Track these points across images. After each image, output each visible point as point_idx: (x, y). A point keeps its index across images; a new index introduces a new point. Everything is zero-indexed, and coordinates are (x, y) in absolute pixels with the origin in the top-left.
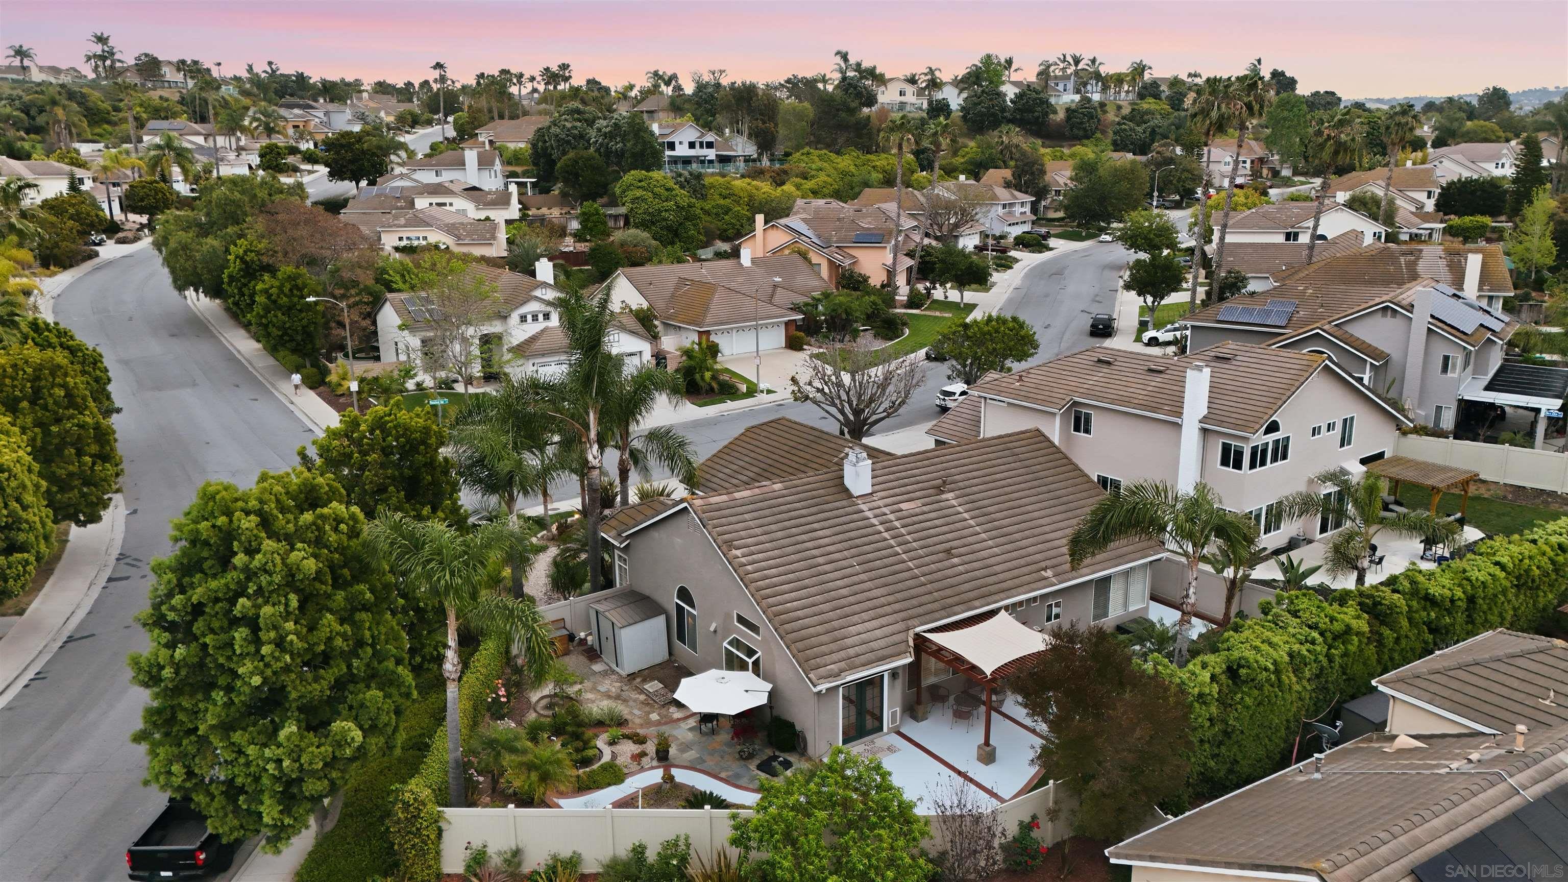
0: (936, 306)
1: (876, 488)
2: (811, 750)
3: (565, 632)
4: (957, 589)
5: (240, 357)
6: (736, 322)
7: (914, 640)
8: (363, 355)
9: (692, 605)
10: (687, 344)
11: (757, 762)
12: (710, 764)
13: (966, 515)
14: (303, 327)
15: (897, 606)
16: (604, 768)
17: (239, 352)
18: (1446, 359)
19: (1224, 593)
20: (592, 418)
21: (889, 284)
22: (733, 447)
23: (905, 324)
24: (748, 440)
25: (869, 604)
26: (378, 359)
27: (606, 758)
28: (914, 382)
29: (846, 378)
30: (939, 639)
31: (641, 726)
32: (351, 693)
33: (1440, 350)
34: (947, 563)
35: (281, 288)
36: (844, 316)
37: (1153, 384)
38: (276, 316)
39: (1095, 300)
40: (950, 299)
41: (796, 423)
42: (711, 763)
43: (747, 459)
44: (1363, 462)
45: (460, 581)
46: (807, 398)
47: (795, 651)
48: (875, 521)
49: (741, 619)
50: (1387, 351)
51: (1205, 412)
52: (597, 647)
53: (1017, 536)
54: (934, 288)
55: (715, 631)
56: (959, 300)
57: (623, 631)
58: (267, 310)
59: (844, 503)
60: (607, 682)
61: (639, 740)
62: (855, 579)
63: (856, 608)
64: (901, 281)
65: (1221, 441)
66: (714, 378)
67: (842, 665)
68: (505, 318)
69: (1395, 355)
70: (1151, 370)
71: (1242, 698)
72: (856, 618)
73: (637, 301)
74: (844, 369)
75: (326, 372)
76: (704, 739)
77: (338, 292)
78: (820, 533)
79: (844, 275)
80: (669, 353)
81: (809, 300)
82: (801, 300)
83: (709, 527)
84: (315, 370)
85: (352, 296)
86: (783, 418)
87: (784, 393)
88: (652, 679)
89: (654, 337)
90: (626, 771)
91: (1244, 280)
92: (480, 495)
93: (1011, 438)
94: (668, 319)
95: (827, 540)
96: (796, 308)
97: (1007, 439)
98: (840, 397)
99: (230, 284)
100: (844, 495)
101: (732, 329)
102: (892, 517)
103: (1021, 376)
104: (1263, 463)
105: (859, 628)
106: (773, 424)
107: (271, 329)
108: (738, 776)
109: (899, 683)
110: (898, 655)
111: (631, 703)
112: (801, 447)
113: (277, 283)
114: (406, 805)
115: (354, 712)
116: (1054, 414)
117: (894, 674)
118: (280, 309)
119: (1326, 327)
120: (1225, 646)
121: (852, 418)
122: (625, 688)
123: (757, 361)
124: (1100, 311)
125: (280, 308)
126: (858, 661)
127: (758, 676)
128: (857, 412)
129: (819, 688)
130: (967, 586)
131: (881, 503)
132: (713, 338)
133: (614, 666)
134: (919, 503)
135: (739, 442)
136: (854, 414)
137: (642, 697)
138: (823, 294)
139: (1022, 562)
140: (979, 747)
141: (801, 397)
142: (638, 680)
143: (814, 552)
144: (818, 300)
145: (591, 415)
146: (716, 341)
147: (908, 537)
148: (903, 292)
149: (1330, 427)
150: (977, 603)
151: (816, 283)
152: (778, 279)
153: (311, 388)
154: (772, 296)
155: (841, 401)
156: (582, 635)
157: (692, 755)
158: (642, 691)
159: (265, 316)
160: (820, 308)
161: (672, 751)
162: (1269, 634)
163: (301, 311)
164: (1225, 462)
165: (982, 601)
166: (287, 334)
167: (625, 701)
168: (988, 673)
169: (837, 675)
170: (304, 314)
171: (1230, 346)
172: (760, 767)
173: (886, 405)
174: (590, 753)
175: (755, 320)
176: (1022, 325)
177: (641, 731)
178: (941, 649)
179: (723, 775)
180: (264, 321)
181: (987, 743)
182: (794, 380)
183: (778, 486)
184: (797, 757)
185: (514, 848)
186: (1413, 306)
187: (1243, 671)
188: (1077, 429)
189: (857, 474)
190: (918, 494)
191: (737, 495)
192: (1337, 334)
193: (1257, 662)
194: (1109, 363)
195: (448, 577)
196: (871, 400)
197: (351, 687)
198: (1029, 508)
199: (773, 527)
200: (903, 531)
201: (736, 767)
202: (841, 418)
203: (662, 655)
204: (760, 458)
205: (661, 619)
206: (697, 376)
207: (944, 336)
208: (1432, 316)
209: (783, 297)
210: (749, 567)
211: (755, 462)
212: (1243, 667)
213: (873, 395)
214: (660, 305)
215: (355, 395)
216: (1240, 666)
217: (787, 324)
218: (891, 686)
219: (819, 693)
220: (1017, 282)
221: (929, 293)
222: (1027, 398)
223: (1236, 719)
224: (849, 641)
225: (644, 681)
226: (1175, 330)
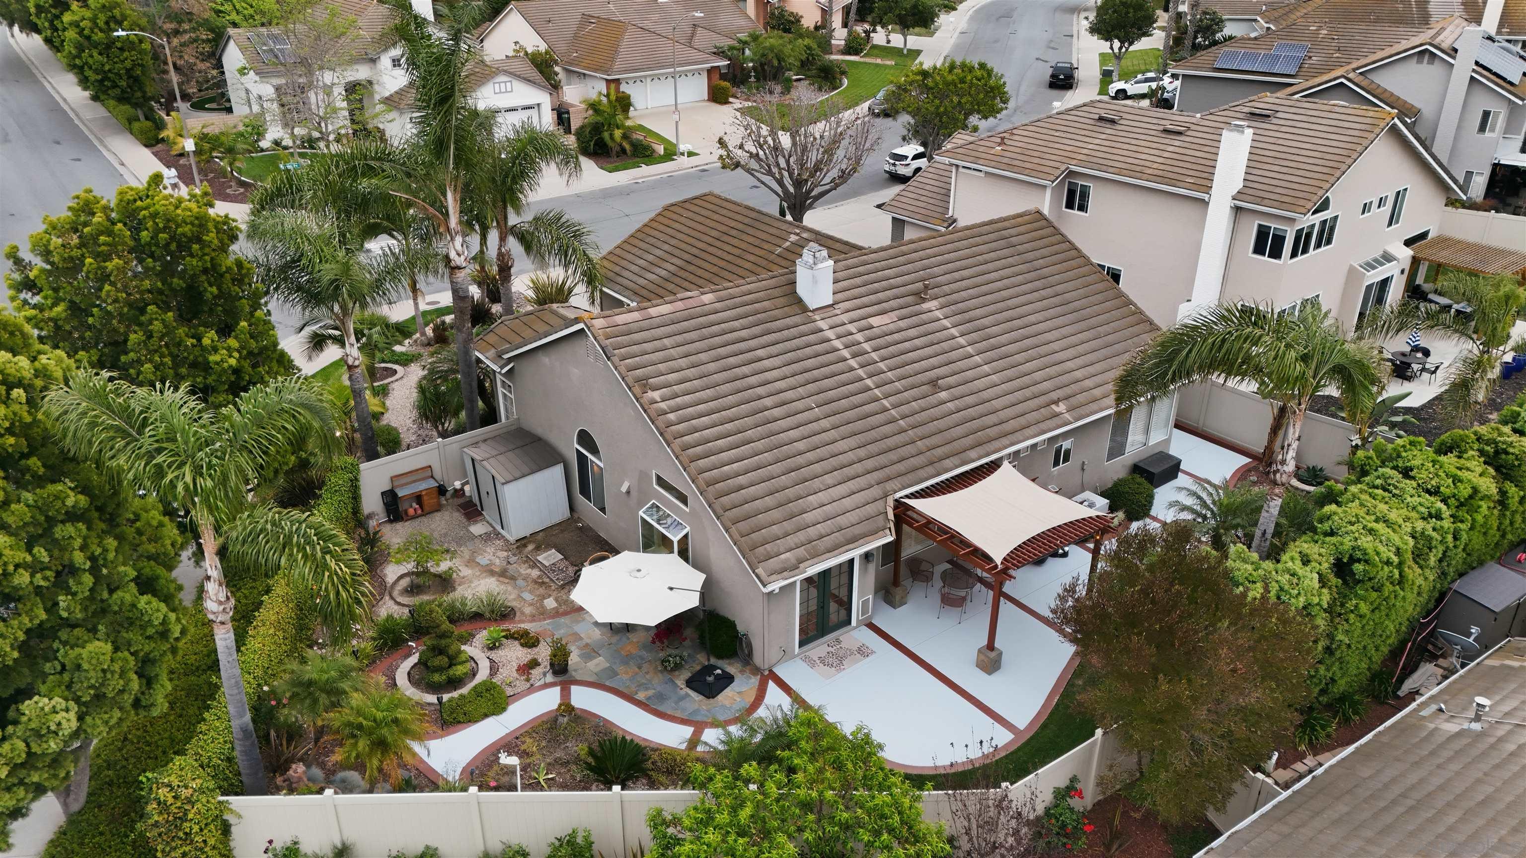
0: (876, 51)
1: (840, 296)
2: (757, 659)
3: (432, 484)
4: (948, 435)
5: (66, 107)
6: (650, 69)
7: (895, 508)
8: (214, 105)
9: (595, 451)
10: (593, 96)
11: (686, 674)
12: (623, 679)
13: (954, 331)
14: (128, 71)
15: (870, 464)
16: (478, 692)
17: (65, 100)
18: (1486, 114)
19: (1269, 421)
20: (451, 201)
21: (824, 24)
22: (647, 230)
23: (843, 73)
24: (666, 221)
25: (833, 462)
26: (229, 110)
27: (483, 674)
28: (868, 145)
29: (785, 140)
30: (927, 507)
31: (533, 618)
32: (65, 643)
33: (1482, 102)
34: (932, 400)
35: (94, 20)
36: (776, 63)
37: (1171, 149)
38: (91, 56)
39: (1051, 46)
40: (892, 45)
41: (726, 200)
42: (625, 677)
43: (666, 247)
44: (1408, 243)
45: (209, 483)
46: (737, 165)
47: (737, 536)
48: (837, 344)
49: (660, 481)
50: (1417, 105)
51: (1240, 185)
52: (476, 500)
53: (1018, 358)
54: (874, 31)
55: (628, 492)
56: (902, 46)
57: (506, 487)
58: (80, 49)
59: (797, 319)
60: (490, 550)
61: (528, 641)
62: (814, 426)
63: (817, 468)
64: (837, 20)
65: (1257, 222)
66: (625, 137)
67: (801, 552)
68: (373, 61)
69: (1428, 112)
70: (1166, 131)
71: (1356, 606)
72: (816, 483)
73: (534, 43)
74: (783, 129)
75: (160, 125)
76: (615, 639)
77: (169, 26)
78: (767, 363)
79: (773, 14)
80: (572, 106)
81: (734, 43)
82: (725, 43)
83: (614, 359)
84: (149, 124)
85: (185, 31)
86: (710, 194)
87: (710, 155)
88: (548, 547)
89: (555, 87)
90: (509, 691)
91: (1217, 23)
92: (299, 308)
93: (1006, 224)
94: (571, 64)
95: (775, 374)
96: (720, 53)
97: (1000, 225)
98: (778, 165)
99: (38, 15)
100: (796, 309)
101: (645, 77)
102: (859, 337)
103: (1003, 138)
104: (1305, 251)
105: (822, 496)
106: (697, 201)
107: (88, 73)
108: (661, 697)
109: (872, 567)
110: (873, 533)
111: (520, 582)
112: (734, 232)
113: (88, 14)
114: (163, 806)
115: (66, 677)
116: (1045, 187)
117: (867, 556)
118: (96, 48)
119: (1351, 76)
120: (1326, 526)
121: (792, 190)
122: (513, 559)
123: (676, 117)
124: (1055, 58)
125: (95, 45)
126: (822, 544)
127: (686, 560)
128: (798, 183)
129: (770, 588)
130: (959, 431)
131: (845, 318)
132: (624, 88)
133: (499, 528)
134: (893, 315)
135: (655, 225)
136: (795, 188)
137: (535, 573)
138: (751, 35)
139: (1027, 393)
140: (980, 651)
141: (730, 164)
142: (530, 547)
143: (760, 391)
144: (745, 43)
145: (450, 195)
146: (628, 92)
147: (882, 365)
148: (840, 36)
149: (1381, 202)
150: (973, 454)
151: (743, 22)
152: (699, 14)
153: (146, 146)
154: (693, 35)
155: (780, 169)
156: (458, 484)
157: (598, 663)
158: (534, 565)
159: (79, 56)
160: (747, 52)
161: (574, 659)
162: (1382, 507)
163: (121, 49)
164: (1259, 249)
165: (980, 450)
166: (109, 79)
167: (513, 578)
168: (998, 560)
169: (794, 568)
170: (126, 54)
171: (1267, 100)
172: (690, 683)
173: (834, 173)
174: (459, 670)
175: (672, 66)
176: (989, 72)
177: (532, 627)
178: (930, 523)
179: (641, 696)
180: (77, 61)
181: (991, 646)
182: (721, 142)
183: (708, 298)
184: (739, 665)
185: (339, 845)
186: (1456, 51)
187: (1358, 567)
188: (1070, 205)
189: (815, 281)
190: (893, 303)
191: (653, 311)
192: (1363, 84)
193: (1378, 554)
194: (1113, 122)
195: (188, 479)
196: (817, 168)
197: (63, 635)
198: (1032, 318)
199: (703, 357)
200: (875, 356)
201: (658, 682)
202: (779, 190)
203: (562, 512)
204: (683, 246)
205: (558, 470)
206: (606, 135)
207: (899, 87)
208: (1477, 63)
209: (705, 39)
210: (672, 416)
211: (677, 252)
212: (1359, 561)
213: (819, 163)
214: (561, 47)
215: (191, 155)
216: (1353, 560)
217: (710, 71)
218: (863, 570)
219: (771, 593)
220: (963, 25)
221: (868, 36)
222: (1010, 167)
223: (1347, 632)
224: (808, 517)
225: (538, 548)
226: (1147, 80)
